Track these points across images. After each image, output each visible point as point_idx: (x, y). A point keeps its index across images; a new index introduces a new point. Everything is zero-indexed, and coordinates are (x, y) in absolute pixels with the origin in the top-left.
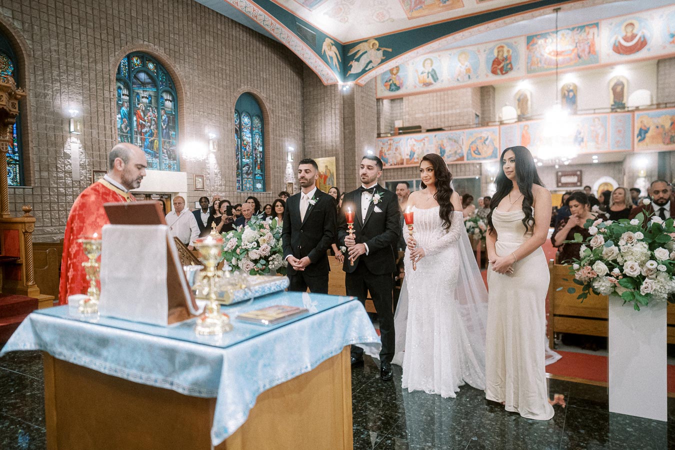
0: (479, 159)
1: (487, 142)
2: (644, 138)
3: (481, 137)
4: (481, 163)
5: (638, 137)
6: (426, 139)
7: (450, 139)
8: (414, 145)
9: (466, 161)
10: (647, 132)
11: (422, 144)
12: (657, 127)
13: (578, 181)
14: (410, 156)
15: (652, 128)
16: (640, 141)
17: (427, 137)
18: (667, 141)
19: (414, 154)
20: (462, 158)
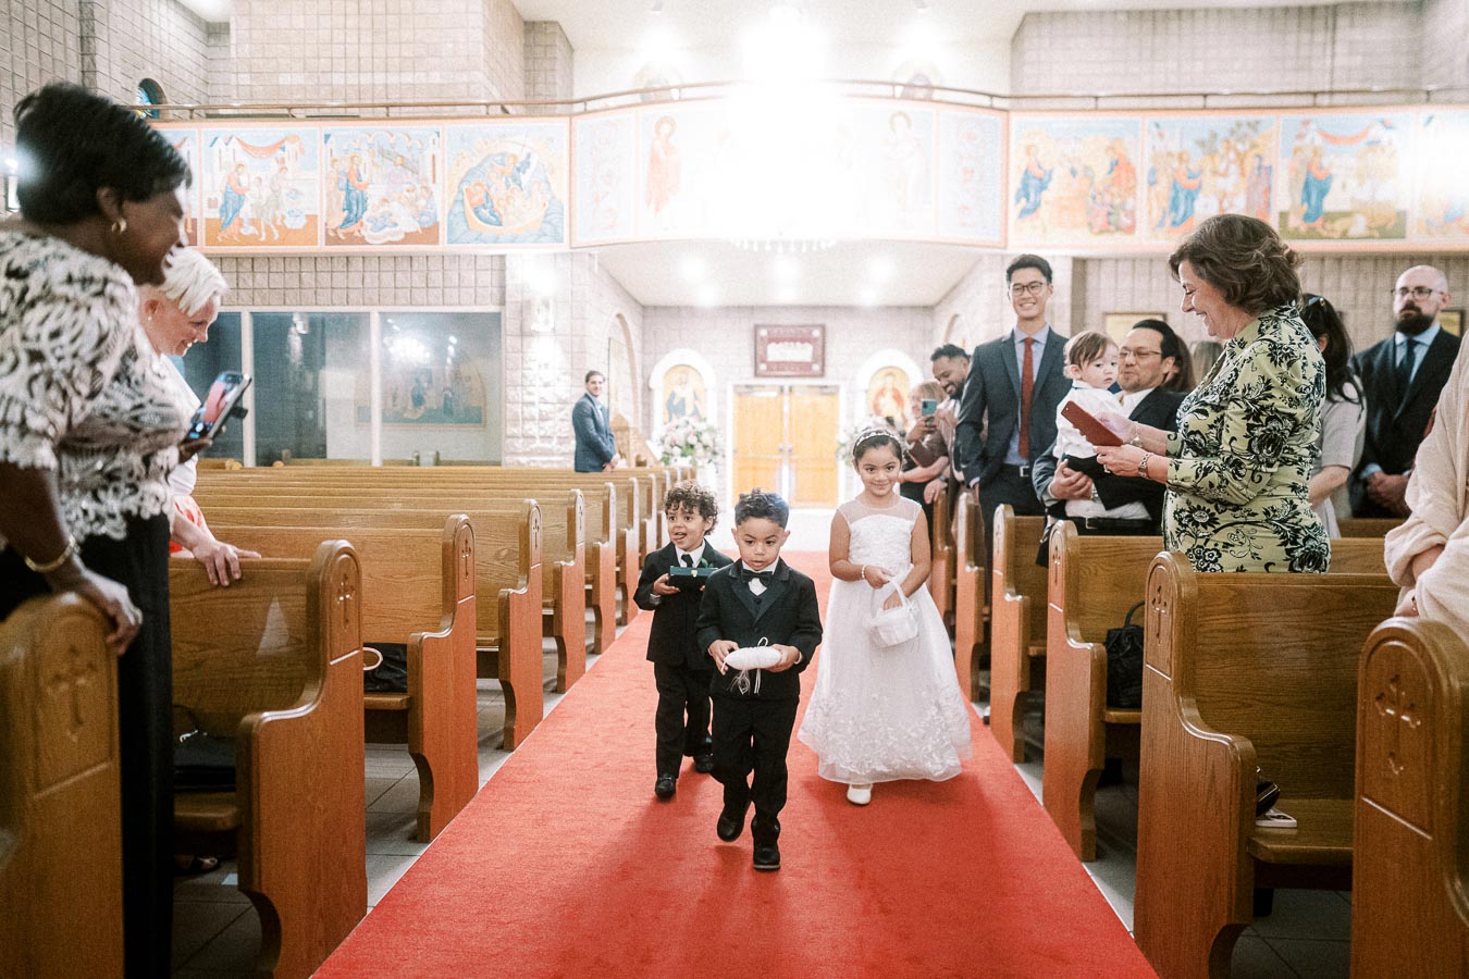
0: (496, 240)
1: (525, 179)
2: (1037, 206)
3: (503, 154)
4: (502, 257)
5: (1018, 200)
6: (287, 145)
7: (382, 152)
8: (241, 165)
9: (443, 246)
10: (1043, 187)
11: (275, 166)
12: (1073, 172)
13: (815, 360)
14: (224, 210)
15: (1060, 173)
16: (1025, 212)
17: (294, 138)
18: (1100, 221)
19: (241, 200)
20: (429, 234)
